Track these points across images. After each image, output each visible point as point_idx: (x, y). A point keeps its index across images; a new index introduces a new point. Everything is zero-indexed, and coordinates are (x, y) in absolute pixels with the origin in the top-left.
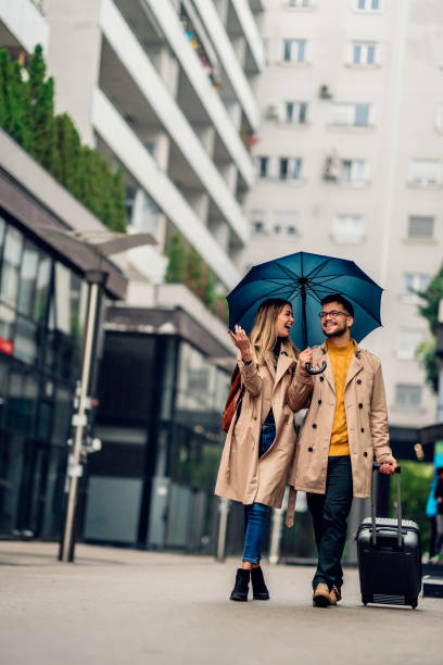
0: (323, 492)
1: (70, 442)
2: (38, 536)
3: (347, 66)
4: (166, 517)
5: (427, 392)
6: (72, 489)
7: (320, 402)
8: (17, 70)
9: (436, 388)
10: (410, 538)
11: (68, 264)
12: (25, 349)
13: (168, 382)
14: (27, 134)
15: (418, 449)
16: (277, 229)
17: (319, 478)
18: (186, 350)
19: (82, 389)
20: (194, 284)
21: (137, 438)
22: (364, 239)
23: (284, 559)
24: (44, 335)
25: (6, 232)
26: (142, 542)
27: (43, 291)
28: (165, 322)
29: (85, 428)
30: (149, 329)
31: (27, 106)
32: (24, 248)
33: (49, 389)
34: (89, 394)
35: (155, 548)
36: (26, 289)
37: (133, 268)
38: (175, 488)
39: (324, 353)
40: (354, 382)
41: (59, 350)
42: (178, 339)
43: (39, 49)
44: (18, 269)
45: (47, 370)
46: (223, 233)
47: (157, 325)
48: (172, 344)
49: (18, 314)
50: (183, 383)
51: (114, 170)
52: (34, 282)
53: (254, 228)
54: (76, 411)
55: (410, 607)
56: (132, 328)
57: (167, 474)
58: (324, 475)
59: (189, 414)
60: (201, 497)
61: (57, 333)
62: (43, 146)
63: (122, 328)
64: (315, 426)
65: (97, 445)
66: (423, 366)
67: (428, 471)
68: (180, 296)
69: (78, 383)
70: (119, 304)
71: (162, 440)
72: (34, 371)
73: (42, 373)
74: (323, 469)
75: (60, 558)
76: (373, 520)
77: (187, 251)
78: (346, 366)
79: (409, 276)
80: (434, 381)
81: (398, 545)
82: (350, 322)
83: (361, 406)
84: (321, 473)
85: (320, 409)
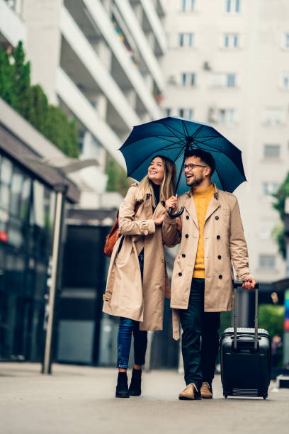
0: (186, 308)
1: (46, 297)
2: (28, 359)
3: (221, 49)
4: (110, 346)
5: (279, 259)
6: (48, 327)
7: (187, 236)
8: (7, 57)
9: (285, 256)
11: (42, 181)
12: (15, 238)
14: (14, 98)
15: (274, 296)
19: (53, 262)
20: (125, 192)
21: (90, 294)
24: (27, 228)
26: (95, 361)
27: (26, 200)
28: (106, 217)
30: (95, 223)
31: (13, 80)
32: (13, 172)
33: (32, 263)
35: (104, 366)
36: (15, 199)
37: (84, 184)
39: (190, 197)
40: (213, 218)
41: (37, 238)
43: (20, 44)
44: (10, 186)
45: (30, 251)
47: (101, 219)
49: (10, 215)
51: (70, 119)
52: (20, 196)
54: (49, 277)
55: (262, 398)
56: (84, 222)
58: (187, 294)
61: (36, 227)
62: (24, 105)
63: (78, 221)
64: (184, 256)
66: (276, 242)
67: (280, 311)
69: (50, 257)
70: (76, 207)
72: (22, 252)
73: (27, 254)
75: (43, 372)
76: (235, 329)
77: (120, 172)
78: (206, 206)
79: (266, 185)
80: (283, 251)
81: (254, 348)
82: (207, 172)
83: (218, 237)
84: (185, 292)
85: (188, 241)
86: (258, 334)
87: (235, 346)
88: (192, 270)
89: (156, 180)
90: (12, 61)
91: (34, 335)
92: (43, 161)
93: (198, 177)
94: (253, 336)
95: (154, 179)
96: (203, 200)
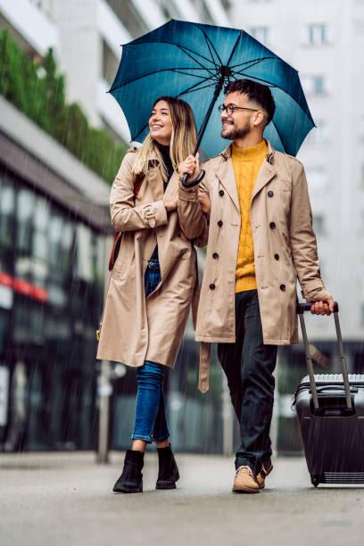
0: (232, 340)
2: (79, 447)
6: (103, 406)
7: (220, 224)
8: (34, 70)
10: (362, 397)
11: (87, 223)
12: (56, 297)
14: (46, 120)
17: (226, 322)
24: (70, 282)
31: (44, 97)
39: (226, 159)
40: (263, 194)
43: (51, 51)
44: (47, 233)
58: (232, 318)
64: (215, 256)
72: (66, 314)
74: (230, 311)
75: (98, 461)
76: (312, 378)
78: (253, 175)
81: (346, 407)
82: (257, 118)
83: (273, 225)
84: (228, 315)
85: (222, 232)
86: (351, 384)
87: (317, 406)
88: (232, 278)
89: (162, 138)
90: (42, 73)
91: (85, 417)
93: (241, 126)
94: (343, 387)
95: (159, 137)
96: (248, 165)
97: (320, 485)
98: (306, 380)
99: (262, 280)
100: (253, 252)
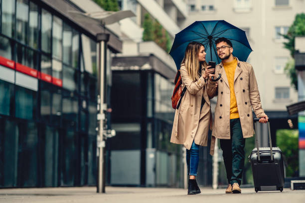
0: (229, 138)
1: (97, 129)
4: (155, 170)
5: (292, 90)
6: (100, 154)
7: (222, 93)
9: (297, 88)
10: (277, 156)
11: (88, 35)
12: (69, 84)
13: (150, 96)
15: (290, 122)
16: (203, 8)
17: (227, 131)
18: (158, 78)
19: (101, 100)
20: (159, 41)
21: (135, 128)
22: (251, 9)
23: (220, 186)
24: (79, 75)
25: (53, 20)
26: (143, 183)
27: (76, 52)
28: (145, 63)
29: (104, 121)
30: (136, 68)
32: (63, 30)
33: (84, 104)
34: (105, 102)
35: (150, 186)
36: (66, 52)
37: (124, 35)
38: (158, 153)
39: (221, 67)
41: (87, 82)
42: (153, 72)
44: (61, 41)
45: (82, 94)
46: (173, 12)
47: (141, 66)
48: (150, 74)
49: (64, 64)
50: (158, 96)
52: (71, 48)
53: (190, 8)
54: (99, 112)
55: (279, 191)
56: (127, 68)
57: (153, 146)
58: (229, 130)
59: (163, 114)
60: (173, 158)
61: (86, 73)
63: (122, 68)
64: (221, 105)
65: (113, 133)
66: (289, 76)
67: (295, 134)
68: (151, 48)
69: (99, 96)
70: (119, 55)
71: (149, 128)
72: (76, 96)
73: (79, 96)
74: (228, 127)
75: (98, 191)
76: (258, 149)
77: (154, 23)
78: (234, 72)
79: (278, 28)
80: (295, 83)
81: (271, 160)
83: (244, 91)
84: (227, 129)
85: (223, 96)
86: (273, 151)
87: (259, 159)
88: (229, 114)
92: (86, 14)
94: (270, 152)
96: (231, 68)
97: (259, 192)
98: (256, 149)
99: (241, 113)
100: (236, 103)
